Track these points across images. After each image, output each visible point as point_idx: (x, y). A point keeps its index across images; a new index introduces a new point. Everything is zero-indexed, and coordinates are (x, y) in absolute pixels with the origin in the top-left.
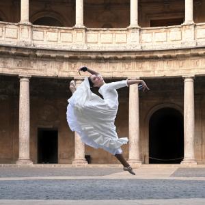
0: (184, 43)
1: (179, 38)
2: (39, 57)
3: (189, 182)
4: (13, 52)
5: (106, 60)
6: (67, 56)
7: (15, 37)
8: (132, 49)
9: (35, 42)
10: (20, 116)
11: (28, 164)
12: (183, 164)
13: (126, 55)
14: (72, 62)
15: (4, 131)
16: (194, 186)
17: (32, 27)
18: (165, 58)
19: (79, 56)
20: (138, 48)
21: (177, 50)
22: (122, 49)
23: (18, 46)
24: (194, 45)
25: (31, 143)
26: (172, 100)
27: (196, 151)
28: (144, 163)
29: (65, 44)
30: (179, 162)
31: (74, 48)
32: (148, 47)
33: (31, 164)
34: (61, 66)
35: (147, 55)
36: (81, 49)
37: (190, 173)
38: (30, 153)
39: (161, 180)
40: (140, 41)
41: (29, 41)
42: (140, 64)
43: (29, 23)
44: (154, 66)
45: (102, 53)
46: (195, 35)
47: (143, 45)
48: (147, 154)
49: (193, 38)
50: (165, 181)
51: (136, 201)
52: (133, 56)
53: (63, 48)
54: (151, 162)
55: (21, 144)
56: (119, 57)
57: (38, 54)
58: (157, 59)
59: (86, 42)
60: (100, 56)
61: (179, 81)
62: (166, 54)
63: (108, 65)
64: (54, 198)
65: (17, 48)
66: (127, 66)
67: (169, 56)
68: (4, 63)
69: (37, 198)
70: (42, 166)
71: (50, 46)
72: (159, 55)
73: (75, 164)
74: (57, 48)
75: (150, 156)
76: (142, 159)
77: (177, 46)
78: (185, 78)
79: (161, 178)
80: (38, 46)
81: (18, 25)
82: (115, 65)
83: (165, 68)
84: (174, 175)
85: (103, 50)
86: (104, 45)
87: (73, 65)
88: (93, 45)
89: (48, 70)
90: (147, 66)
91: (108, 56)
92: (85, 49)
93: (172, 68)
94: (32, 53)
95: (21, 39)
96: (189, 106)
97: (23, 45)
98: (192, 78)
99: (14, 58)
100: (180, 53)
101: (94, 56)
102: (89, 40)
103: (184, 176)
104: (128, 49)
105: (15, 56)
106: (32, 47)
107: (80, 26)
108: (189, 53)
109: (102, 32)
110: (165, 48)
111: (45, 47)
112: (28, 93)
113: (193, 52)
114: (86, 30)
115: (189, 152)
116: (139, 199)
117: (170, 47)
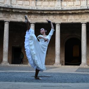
0: (81, 7)
1: (79, 4)
2: (14, 12)
3: (84, 75)
5: (45, 14)
6: (27, 12)
7: (3, 2)
8: (58, 9)
9: (12, 5)
10: (4, 40)
11: (7, 64)
12: (81, 66)
13: (54, 12)
14: (29, 15)
16: (86, 77)
18: (72, 14)
19: (32, 12)
20: (60, 9)
21: (79, 10)
22: (52, 9)
24: (86, 8)
25: (8, 54)
27: (87, 59)
28: (62, 65)
29: (26, 6)
30: (79, 65)
31: (30, 8)
32: (65, 8)
33: (8, 64)
35: (64, 12)
36: (33, 9)
37: (84, 70)
38: (8, 59)
39: (71, 73)
40: (61, 5)
41: (9, 4)
42: (61, 16)
44: (67, 17)
46: (87, 3)
47: (63, 7)
48: (64, 60)
49: (86, 4)
50: (72, 74)
51: (58, 84)
52: (58, 12)
54: (66, 64)
55: (4, 54)
56: (51, 13)
57: (14, 11)
58: (69, 14)
59: (36, 5)
60: (42, 12)
61: (79, 25)
62: (73, 12)
63: (46, 16)
64: (19, 81)
65: (3, 8)
66: (55, 17)
67: (74, 13)
69: (11, 81)
70: (14, 65)
71: (20, 7)
72: (70, 12)
73: (29, 65)
74: (22, 8)
75: (65, 61)
76: (61, 63)
77: (79, 8)
78: (82, 23)
79: (70, 72)
80: (14, 7)
82: (49, 17)
83: (73, 18)
84: (76, 71)
85: (44, 9)
86: (44, 7)
87: (30, 16)
88: (39, 7)
89: (18, 18)
90: (64, 17)
91: (46, 12)
92: (35, 8)
94: (11, 10)
95: (6, 4)
96: (84, 37)
97: (7, 6)
98: (85, 23)
99: (2, 13)
100: (80, 11)
101: (39, 12)
102: (37, 5)
103: (81, 72)
104: (56, 9)
106: (11, 7)
108: (84, 11)
109: (43, 1)
110: (73, 9)
111: (17, 7)
112: (8, 29)
113: (86, 11)
115: (84, 60)
116: (60, 83)
117: (75, 9)
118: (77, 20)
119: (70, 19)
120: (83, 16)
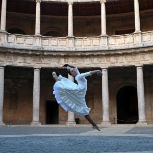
0: (135, 45)
1: (132, 41)
2: (46, 56)
4: (30, 53)
5: (87, 57)
6: (63, 54)
7: (32, 44)
8: (103, 49)
9: (44, 47)
10: (34, 93)
11: (38, 125)
12: (138, 124)
13: (99, 53)
14: (66, 58)
15: (25, 103)
17: (42, 37)
18: (123, 54)
19: (70, 55)
20: (107, 49)
21: (131, 49)
22: (96, 49)
23: (34, 49)
24: (141, 46)
25: (40, 111)
26: (131, 81)
28: (114, 123)
29: (62, 47)
30: (135, 123)
31: (67, 50)
32: (113, 48)
33: (40, 125)
34: (59, 61)
35: (112, 53)
36: (71, 50)
38: (40, 117)
40: (108, 44)
41: (40, 46)
42: (108, 58)
43: (40, 35)
44: (117, 59)
45: (84, 52)
46: (142, 39)
47: (110, 47)
48: (116, 117)
49: (141, 41)
52: (104, 53)
53: (61, 50)
54: (119, 123)
55: (34, 112)
56: (95, 54)
57: (45, 54)
58: (119, 55)
59: (75, 46)
60: (83, 54)
61: (133, 69)
62: (124, 52)
63: (88, 59)
65: (32, 51)
66: (100, 60)
67: (126, 53)
68: (25, 60)
71: (53, 49)
72: (120, 52)
73: (68, 125)
74: (56, 50)
75: (118, 118)
76: (111, 121)
77: (131, 46)
78: (137, 67)
80: (45, 49)
81: (34, 37)
82: (92, 59)
83: (124, 60)
85: (85, 50)
86: (86, 47)
87: (67, 60)
88: (79, 47)
89: (51, 64)
90: (112, 59)
91: (88, 54)
92: (74, 50)
93: (128, 61)
94: (41, 53)
95: (35, 45)
97: (36, 49)
98: (141, 66)
99: (31, 57)
100: (133, 51)
101: (79, 54)
102: (76, 44)
104: (101, 49)
105: (31, 56)
106: (42, 49)
107: (70, 36)
108: (138, 51)
109: (84, 39)
110: (123, 48)
111: (49, 49)
112: (39, 78)
113: (141, 50)
114: (75, 38)
115: (141, 116)
117: (127, 47)
118: (130, 62)
119: (120, 61)
120: (137, 57)
